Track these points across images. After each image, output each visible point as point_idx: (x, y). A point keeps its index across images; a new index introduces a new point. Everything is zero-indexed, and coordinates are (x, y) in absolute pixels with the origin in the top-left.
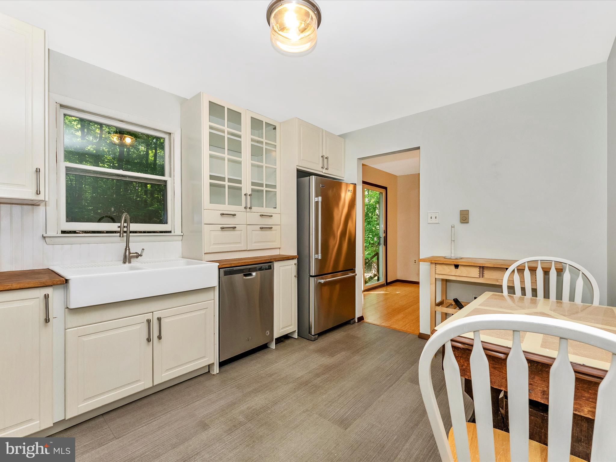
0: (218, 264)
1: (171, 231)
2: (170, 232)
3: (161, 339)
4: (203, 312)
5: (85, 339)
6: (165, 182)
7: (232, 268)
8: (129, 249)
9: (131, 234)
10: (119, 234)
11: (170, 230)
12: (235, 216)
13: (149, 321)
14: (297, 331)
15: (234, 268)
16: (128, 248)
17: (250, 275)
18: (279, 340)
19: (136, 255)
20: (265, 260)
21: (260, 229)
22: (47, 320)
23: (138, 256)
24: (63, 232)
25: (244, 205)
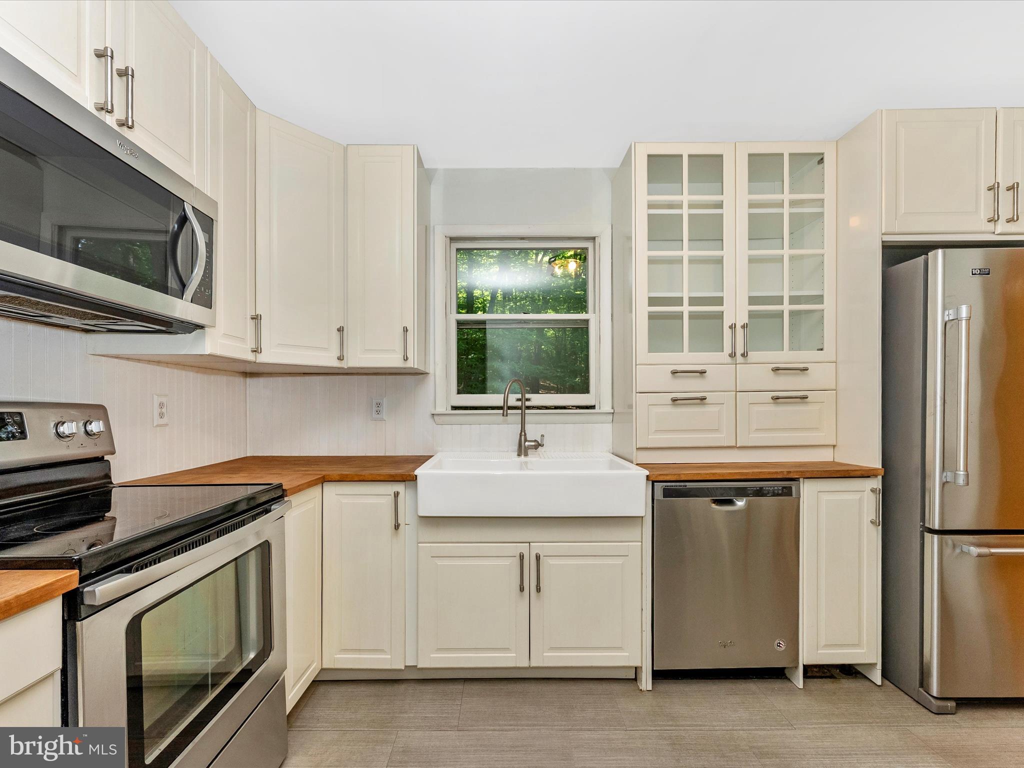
0: (647, 472)
1: (595, 406)
2: (593, 407)
3: (540, 591)
4: (619, 561)
5: (440, 562)
6: (587, 321)
7: (682, 484)
8: (525, 435)
9: (527, 411)
10: (501, 411)
11: (593, 404)
12: (704, 374)
13: (522, 557)
14: (879, 666)
15: (687, 484)
16: (523, 434)
17: (730, 502)
18: (813, 672)
19: (533, 444)
20: (769, 473)
21: (772, 401)
22: (397, 527)
23: (538, 445)
24: (454, 408)
25: (728, 349)
